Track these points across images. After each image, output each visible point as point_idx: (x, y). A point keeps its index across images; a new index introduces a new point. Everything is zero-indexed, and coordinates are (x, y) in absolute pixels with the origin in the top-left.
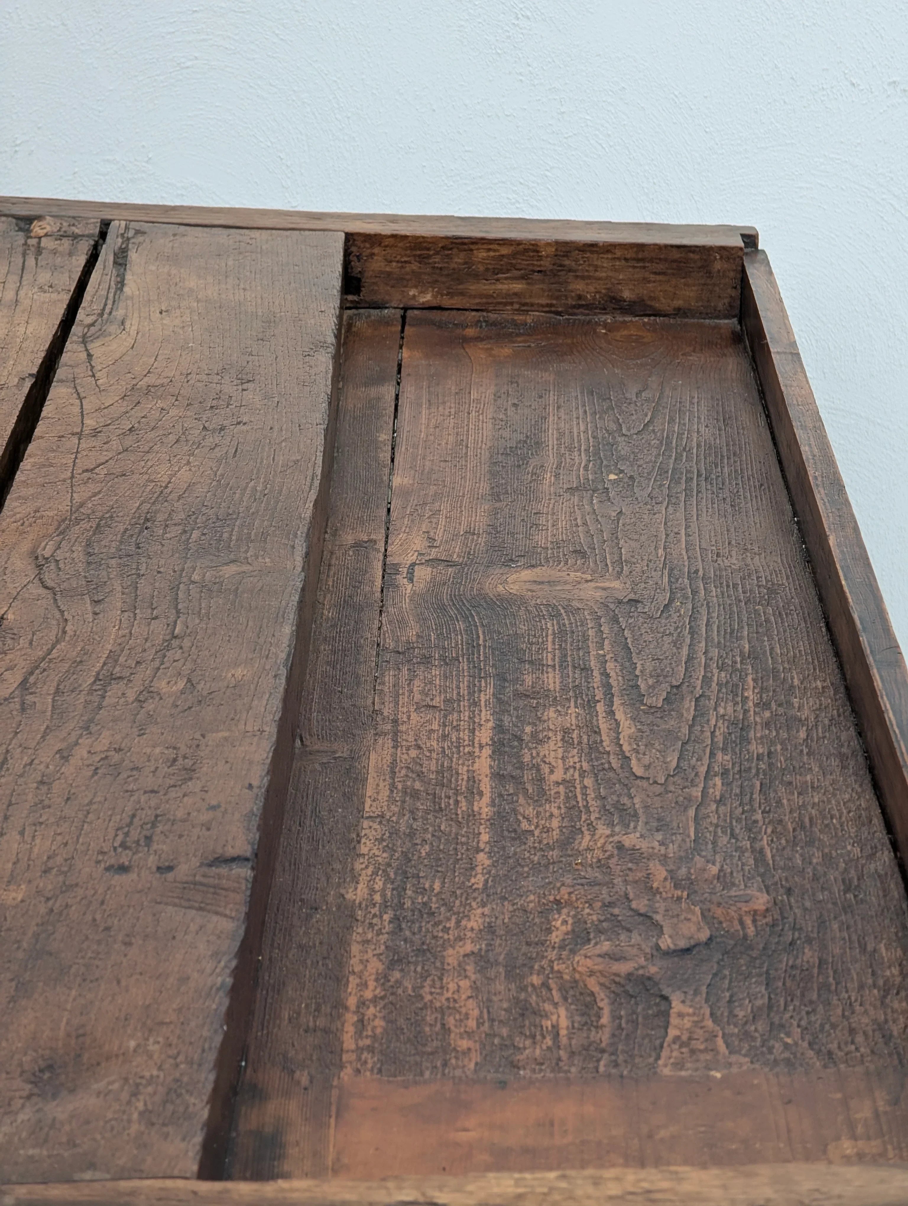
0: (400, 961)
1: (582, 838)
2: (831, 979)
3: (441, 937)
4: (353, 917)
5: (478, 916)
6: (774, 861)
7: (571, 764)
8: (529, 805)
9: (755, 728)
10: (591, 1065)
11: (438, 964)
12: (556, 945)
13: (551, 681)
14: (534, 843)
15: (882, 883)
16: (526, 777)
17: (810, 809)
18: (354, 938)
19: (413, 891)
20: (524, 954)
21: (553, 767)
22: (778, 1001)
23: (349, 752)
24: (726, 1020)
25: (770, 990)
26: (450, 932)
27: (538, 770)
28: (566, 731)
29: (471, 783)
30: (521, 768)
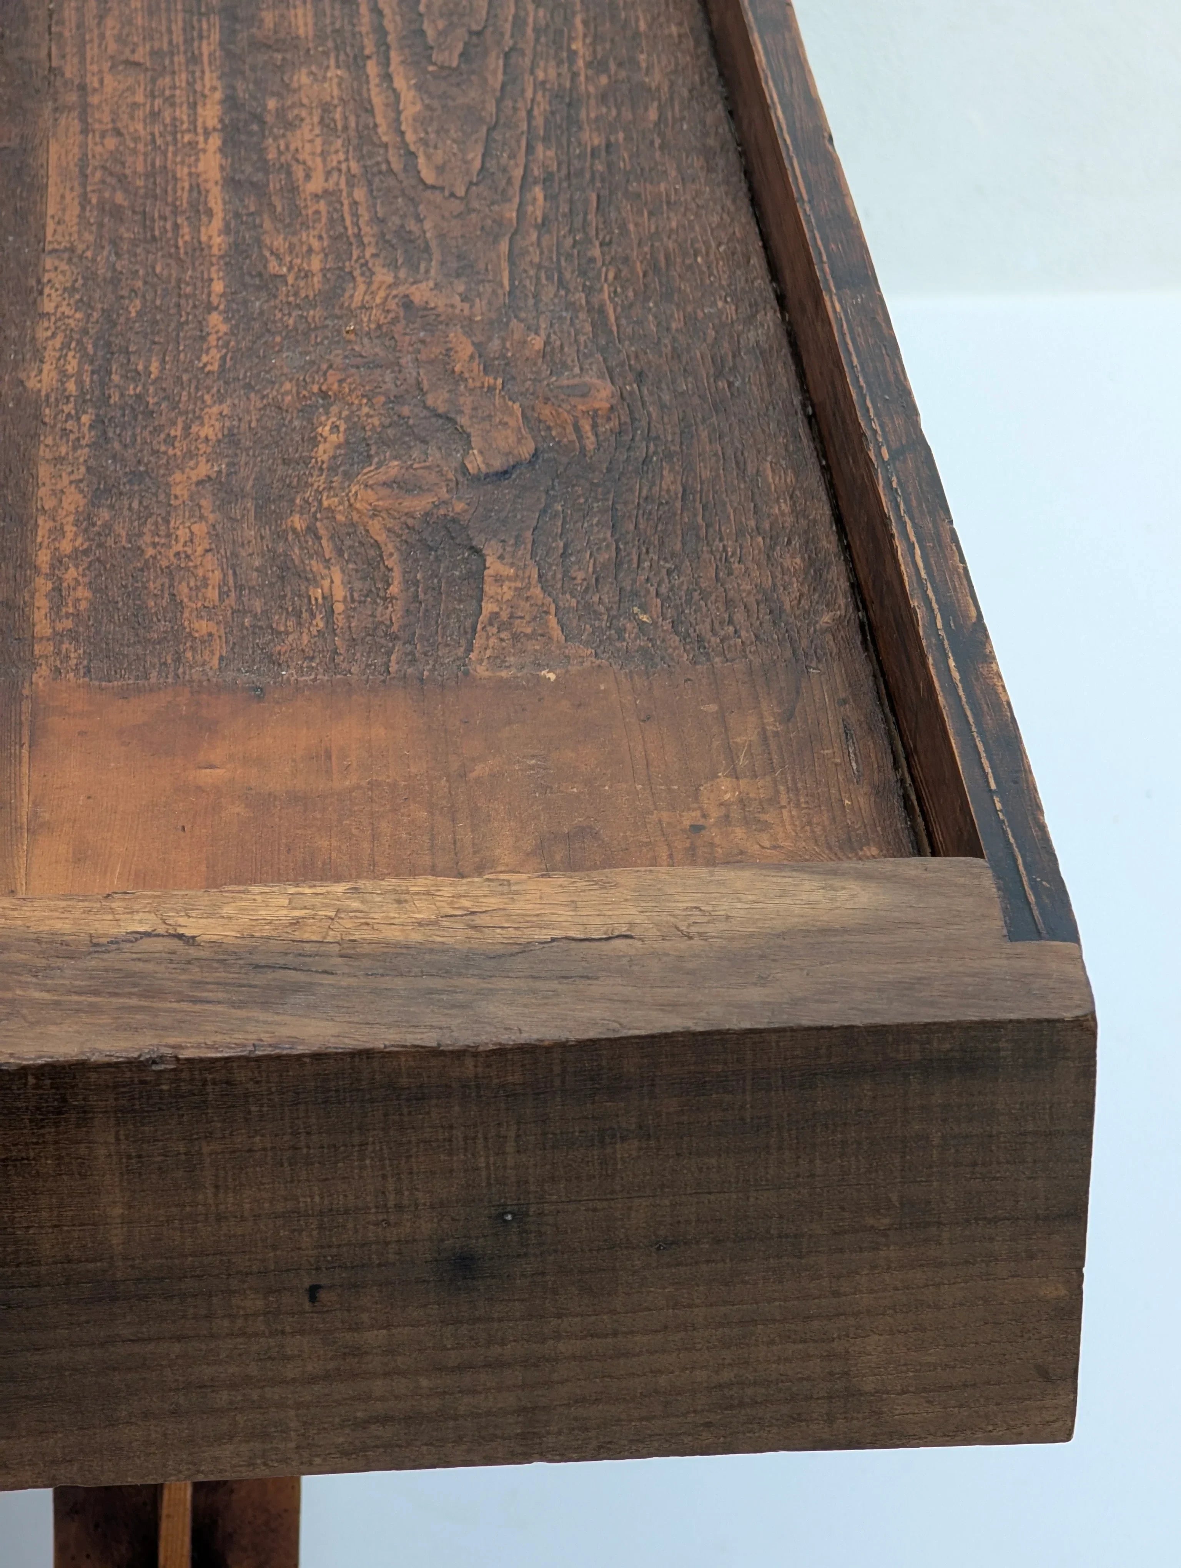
0: (107, 490)
1: (354, 288)
2: (699, 519)
3: (165, 453)
4: (38, 417)
5: (213, 417)
6: (618, 327)
7: (335, 164)
8: (278, 231)
9: (588, 104)
10: (379, 661)
11: (162, 497)
12: (324, 466)
13: (301, 22)
14: (287, 296)
15: (765, 362)
16: (271, 185)
17: (665, 239)
18: (41, 453)
19: (122, 376)
20: (282, 479)
21: (310, 168)
22: (629, 554)
23: (18, 140)
24: (559, 585)
25: (617, 536)
26: (177, 444)
27: (289, 173)
28: (326, 108)
29: (195, 194)
30: (266, 172)
